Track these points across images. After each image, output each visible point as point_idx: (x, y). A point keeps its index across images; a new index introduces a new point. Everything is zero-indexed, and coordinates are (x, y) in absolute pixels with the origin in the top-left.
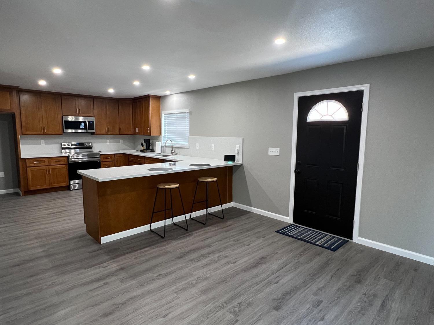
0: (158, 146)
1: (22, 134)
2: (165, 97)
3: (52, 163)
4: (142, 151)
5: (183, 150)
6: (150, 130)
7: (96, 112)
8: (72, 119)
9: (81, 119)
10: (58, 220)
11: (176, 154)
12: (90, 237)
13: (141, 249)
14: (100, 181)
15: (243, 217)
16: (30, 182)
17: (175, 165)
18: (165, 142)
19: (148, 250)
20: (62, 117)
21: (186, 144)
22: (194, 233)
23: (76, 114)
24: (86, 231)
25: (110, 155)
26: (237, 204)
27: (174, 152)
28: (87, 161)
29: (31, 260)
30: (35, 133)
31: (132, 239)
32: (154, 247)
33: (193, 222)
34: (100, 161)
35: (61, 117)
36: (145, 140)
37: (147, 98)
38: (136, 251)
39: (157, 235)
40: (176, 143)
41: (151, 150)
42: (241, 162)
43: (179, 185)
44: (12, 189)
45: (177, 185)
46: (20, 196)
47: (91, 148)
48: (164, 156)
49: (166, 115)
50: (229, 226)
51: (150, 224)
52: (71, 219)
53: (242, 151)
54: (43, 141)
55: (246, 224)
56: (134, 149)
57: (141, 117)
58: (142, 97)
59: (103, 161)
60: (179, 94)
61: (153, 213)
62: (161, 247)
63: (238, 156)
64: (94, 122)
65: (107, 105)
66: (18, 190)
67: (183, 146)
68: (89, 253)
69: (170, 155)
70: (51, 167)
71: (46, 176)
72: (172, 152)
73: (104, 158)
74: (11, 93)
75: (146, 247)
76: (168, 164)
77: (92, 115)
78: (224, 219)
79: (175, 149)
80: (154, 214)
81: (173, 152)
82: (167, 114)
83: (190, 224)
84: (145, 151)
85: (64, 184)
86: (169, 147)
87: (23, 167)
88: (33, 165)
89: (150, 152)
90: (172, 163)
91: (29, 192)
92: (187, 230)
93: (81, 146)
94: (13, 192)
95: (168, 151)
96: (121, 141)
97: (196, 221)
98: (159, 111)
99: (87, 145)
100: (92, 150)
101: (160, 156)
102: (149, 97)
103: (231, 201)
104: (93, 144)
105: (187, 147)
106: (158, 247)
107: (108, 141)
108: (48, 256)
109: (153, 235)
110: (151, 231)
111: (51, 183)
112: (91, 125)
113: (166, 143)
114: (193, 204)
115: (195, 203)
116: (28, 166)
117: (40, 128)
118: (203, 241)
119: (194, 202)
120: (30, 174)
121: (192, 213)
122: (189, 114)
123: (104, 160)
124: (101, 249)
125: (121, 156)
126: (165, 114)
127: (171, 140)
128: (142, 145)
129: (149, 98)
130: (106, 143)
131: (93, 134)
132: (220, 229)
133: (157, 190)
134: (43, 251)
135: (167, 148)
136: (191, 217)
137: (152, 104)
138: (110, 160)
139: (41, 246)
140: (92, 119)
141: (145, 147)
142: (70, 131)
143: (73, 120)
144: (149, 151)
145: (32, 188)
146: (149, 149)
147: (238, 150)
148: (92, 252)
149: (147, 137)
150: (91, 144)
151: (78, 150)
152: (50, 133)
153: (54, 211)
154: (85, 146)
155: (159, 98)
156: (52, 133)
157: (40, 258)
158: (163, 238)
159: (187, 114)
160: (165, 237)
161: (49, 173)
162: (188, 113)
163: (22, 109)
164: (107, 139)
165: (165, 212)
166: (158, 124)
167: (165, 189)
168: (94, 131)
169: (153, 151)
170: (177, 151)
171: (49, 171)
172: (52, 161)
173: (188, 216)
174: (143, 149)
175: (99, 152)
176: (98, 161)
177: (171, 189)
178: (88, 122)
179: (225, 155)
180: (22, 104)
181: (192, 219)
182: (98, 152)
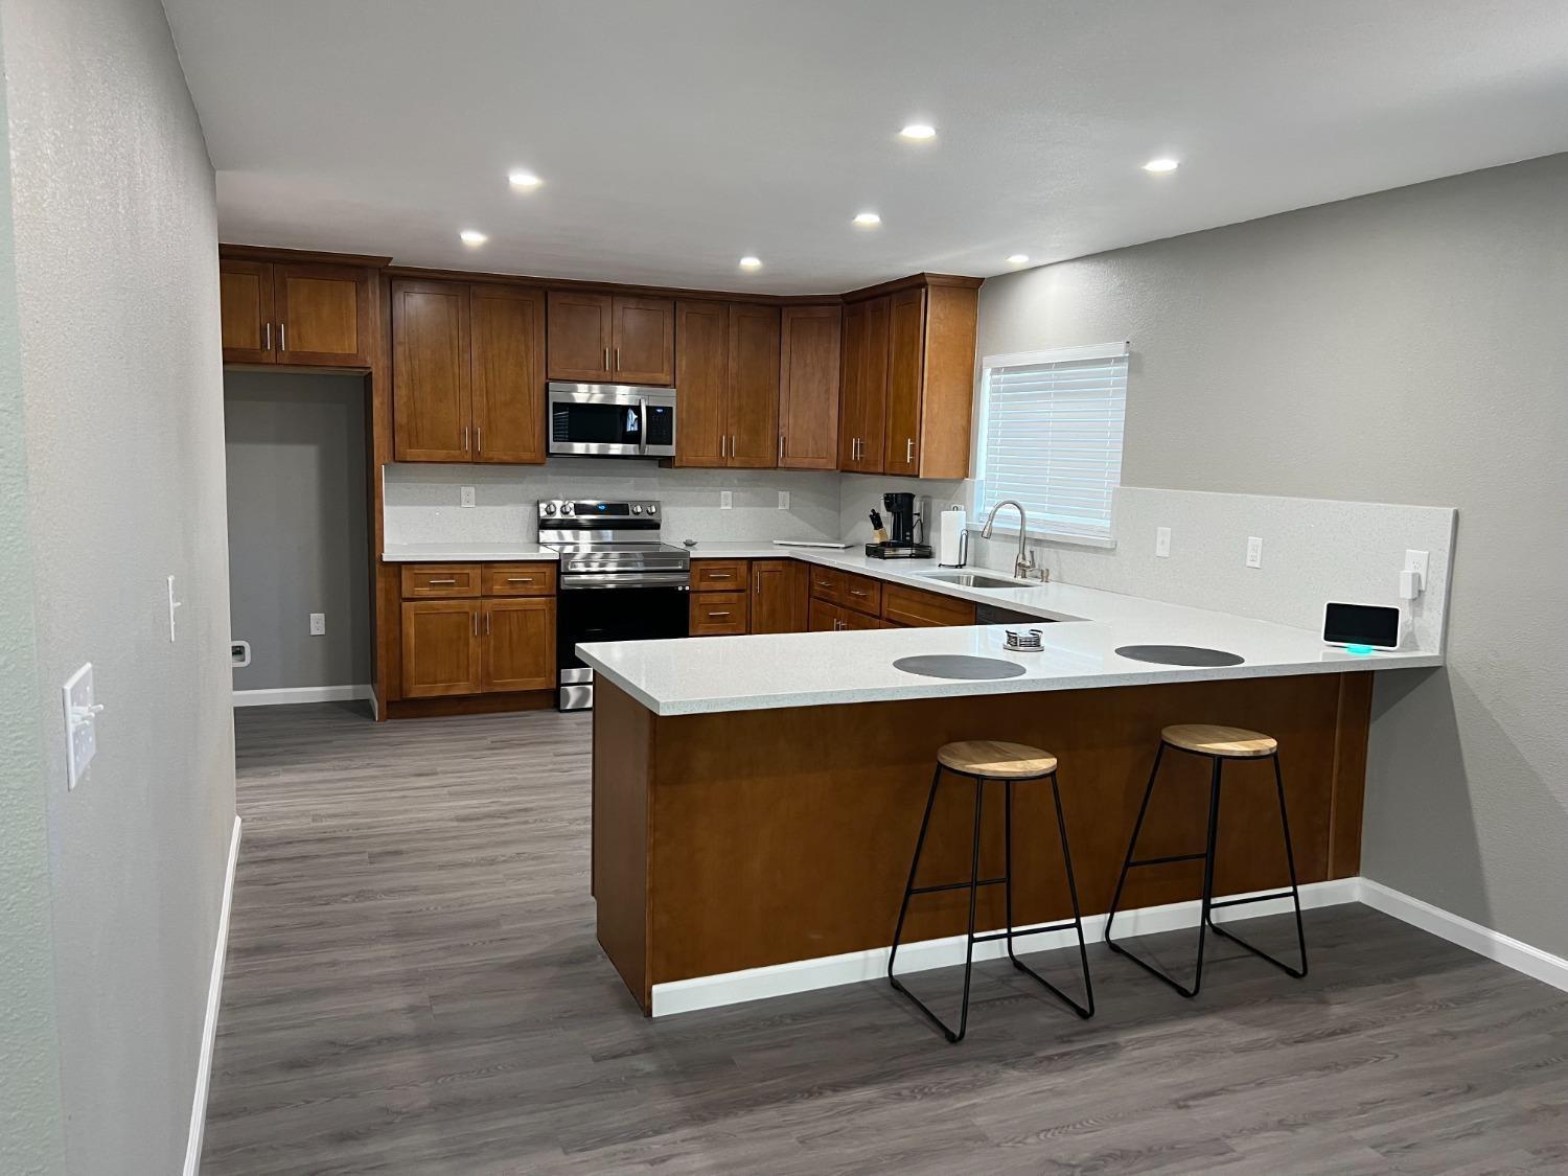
0: (949, 530)
1: (396, 458)
2: (1006, 280)
3: (497, 589)
4: (874, 552)
5: (1081, 555)
6: (916, 451)
7: (683, 363)
8: (590, 398)
9: (623, 395)
10: (489, 853)
11: (1044, 576)
12: (606, 967)
13: (836, 1088)
14: (661, 714)
15: (1433, 988)
16: (411, 664)
17: (1035, 643)
18: (990, 509)
19: (869, 1105)
20: (547, 385)
21: (1095, 523)
22: (1122, 1038)
23: (602, 372)
24: (593, 930)
25: (731, 565)
26: (1386, 891)
27: (1033, 565)
28: (639, 586)
29: (360, 1048)
30: (441, 454)
31: (795, 1017)
32: (905, 1092)
33: (1122, 966)
34: (687, 588)
35: (543, 387)
36: (891, 501)
37: (914, 286)
38: (810, 1093)
39: (921, 1016)
40: (1042, 520)
41: (919, 546)
42: (1436, 653)
43: (1053, 762)
44: (350, 687)
45: (1044, 764)
46: (374, 719)
47: (657, 526)
48: (982, 582)
49: (1002, 377)
50: (1344, 1031)
51: (890, 949)
52: (542, 857)
53: (1443, 586)
54: (468, 492)
55: (1454, 1036)
56: (839, 540)
57: (879, 388)
58: (891, 288)
59: (702, 589)
60: (1077, 265)
61: (909, 891)
62: (941, 1095)
63: (1414, 614)
64: (671, 408)
65: (733, 331)
66: (367, 692)
67: (1077, 537)
68: (596, 1059)
69: (1010, 578)
70: (490, 604)
71: (472, 641)
72: (1018, 565)
73: (704, 575)
74: (361, 283)
75: (865, 1081)
76: (998, 632)
77: (665, 378)
78: (1305, 978)
79: (1037, 550)
80: (912, 898)
81: (1028, 564)
82: (1009, 370)
83: (1103, 981)
84: (888, 552)
85: (538, 683)
86: (1007, 537)
87: (388, 601)
88: (425, 591)
89: (911, 557)
90: (1023, 630)
91: (406, 707)
92: (1084, 1015)
93: (616, 518)
94: (350, 698)
95: (1002, 560)
96: (784, 496)
97: (1135, 967)
98: (969, 354)
99: (638, 514)
100: (658, 536)
101: (957, 580)
102: (925, 285)
103: (1349, 866)
104: (665, 510)
105: (1104, 540)
106: (924, 1093)
107: (726, 494)
108: (424, 1039)
109: (904, 1015)
110: (894, 982)
111: (488, 674)
112: (660, 424)
113: (992, 517)
114: (1128, 864)
115: (1134, 864)
116: (405, 594)
117: (461, 433)
118: (1181, 1104)
119: (1132, 860)
120: (410, 629)
121: (1117, 915)
122: (1125, 367)
123: (704, 586)
124: (649, 1048)
125: (780, 568)
126: (996, 371)
127: (1021, 503)
128: (877, 521)
129: (923, 290)
130: (720, 505)
131: (665, 462)
132: (1284, 1042)
133: (938, 774)
134: (412, 1009)
135: (997, 543)
136: (1113, 936)
137: (936, 317)
138: (730, 586)
139: (410, 981)
140: (667, 398)
141: (888, 528)
142: (579, 448)
143: (595, 401)
144: (908, 551)
145: (417, 691)
146: (910, 544)
147: (1417, 578)
148: (605, 1058)
149: (900, 486)
150: (654, 510)
151: (608, 535)
152: (497, 455)
153: (483, 805)
154: (631, 516)
155: (970, 290)
156: (506, 458)
157: (393, 1041)
158: (953, 1039)
159: (1112, 368)
160: (966, 1038)
161: (483, 632)
162: (1118, 360)
163: (399, 351)
164: (722, 486)
165: (973, 894)
166: (961, 422)
167: (980, 778)
168: (670, 450)
169: (924, 552)
170: (1046, 558)
171: (483, 620)
172: (495, 576)
173: (1094, 926)
174: (877, 541)
175: (689, 544)
176: (680, 589)
177: (1009, 782)
178: (648, 408)
179: (1330, 606)
180: (400, 335)
181: (1113, 948)
182: (684, 546)
